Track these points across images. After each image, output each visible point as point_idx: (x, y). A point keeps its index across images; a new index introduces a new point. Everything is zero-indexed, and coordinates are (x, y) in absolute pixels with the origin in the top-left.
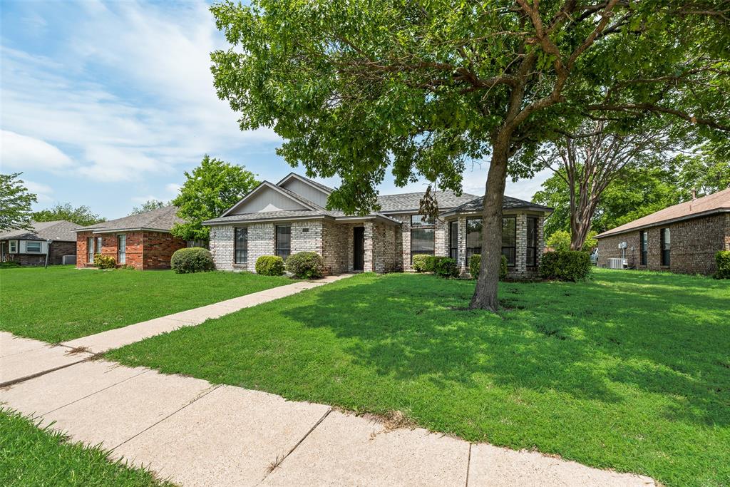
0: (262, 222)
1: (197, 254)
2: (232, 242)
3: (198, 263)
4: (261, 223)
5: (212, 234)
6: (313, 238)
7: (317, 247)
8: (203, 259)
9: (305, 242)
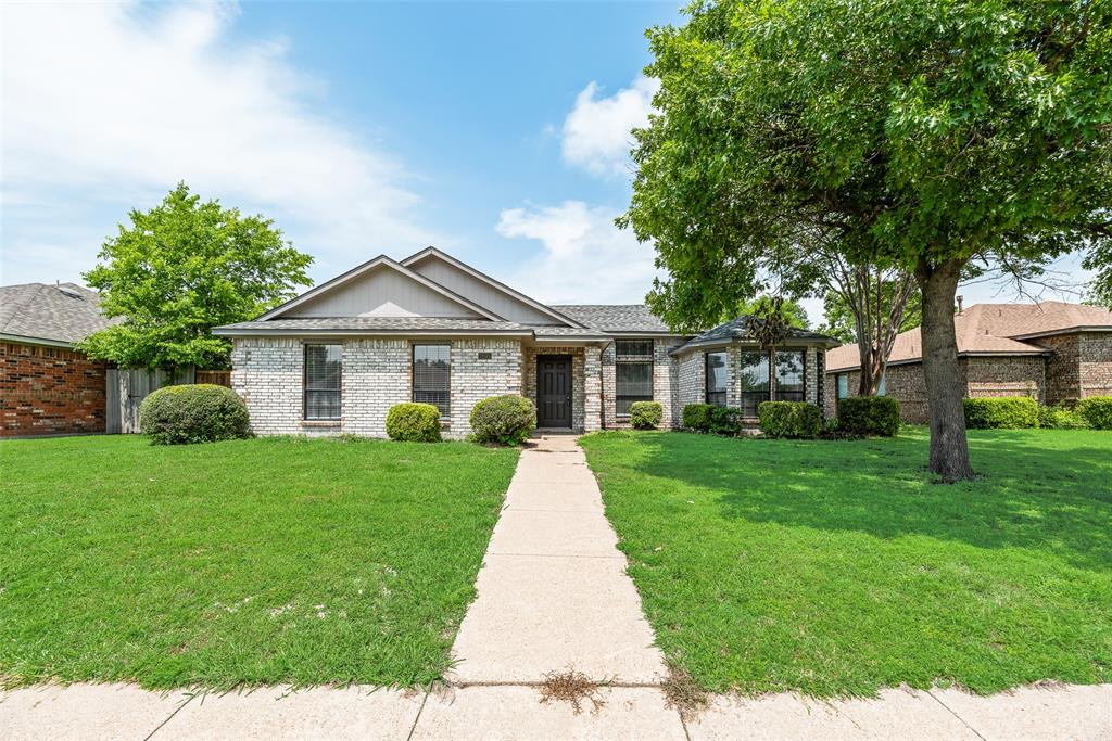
0: (382, 336)
1: (219, 400)
2: (299, 375)
3: (222, 419)
4: (378, 338)
5: (237, 355)
6: (500, 371)
7: (510, 388)
8: (233, 410)
9: (485, 378)
